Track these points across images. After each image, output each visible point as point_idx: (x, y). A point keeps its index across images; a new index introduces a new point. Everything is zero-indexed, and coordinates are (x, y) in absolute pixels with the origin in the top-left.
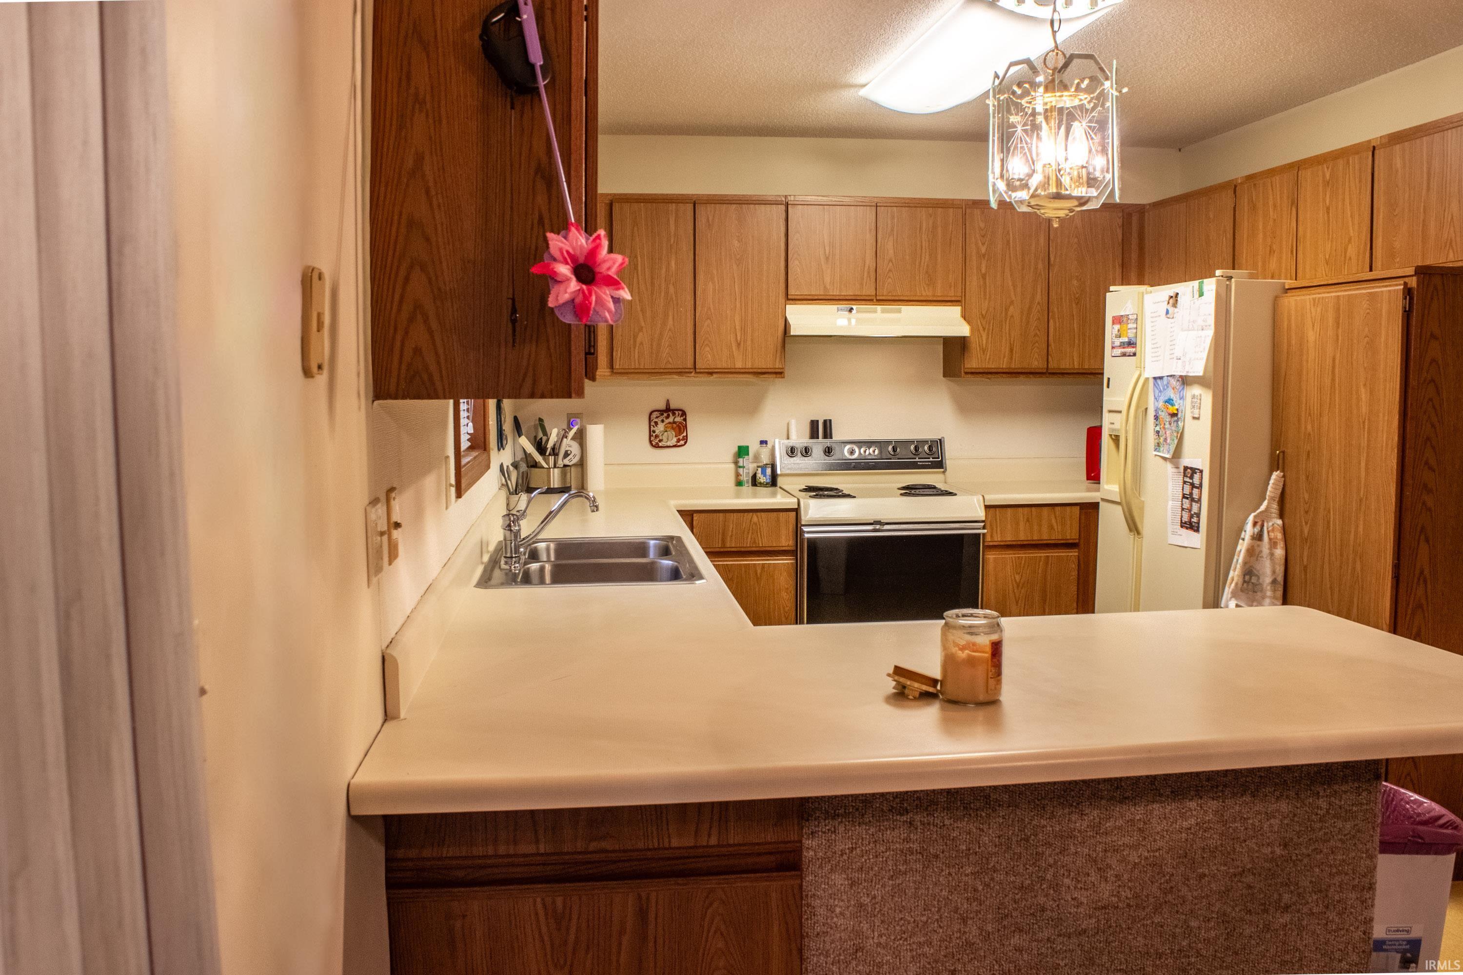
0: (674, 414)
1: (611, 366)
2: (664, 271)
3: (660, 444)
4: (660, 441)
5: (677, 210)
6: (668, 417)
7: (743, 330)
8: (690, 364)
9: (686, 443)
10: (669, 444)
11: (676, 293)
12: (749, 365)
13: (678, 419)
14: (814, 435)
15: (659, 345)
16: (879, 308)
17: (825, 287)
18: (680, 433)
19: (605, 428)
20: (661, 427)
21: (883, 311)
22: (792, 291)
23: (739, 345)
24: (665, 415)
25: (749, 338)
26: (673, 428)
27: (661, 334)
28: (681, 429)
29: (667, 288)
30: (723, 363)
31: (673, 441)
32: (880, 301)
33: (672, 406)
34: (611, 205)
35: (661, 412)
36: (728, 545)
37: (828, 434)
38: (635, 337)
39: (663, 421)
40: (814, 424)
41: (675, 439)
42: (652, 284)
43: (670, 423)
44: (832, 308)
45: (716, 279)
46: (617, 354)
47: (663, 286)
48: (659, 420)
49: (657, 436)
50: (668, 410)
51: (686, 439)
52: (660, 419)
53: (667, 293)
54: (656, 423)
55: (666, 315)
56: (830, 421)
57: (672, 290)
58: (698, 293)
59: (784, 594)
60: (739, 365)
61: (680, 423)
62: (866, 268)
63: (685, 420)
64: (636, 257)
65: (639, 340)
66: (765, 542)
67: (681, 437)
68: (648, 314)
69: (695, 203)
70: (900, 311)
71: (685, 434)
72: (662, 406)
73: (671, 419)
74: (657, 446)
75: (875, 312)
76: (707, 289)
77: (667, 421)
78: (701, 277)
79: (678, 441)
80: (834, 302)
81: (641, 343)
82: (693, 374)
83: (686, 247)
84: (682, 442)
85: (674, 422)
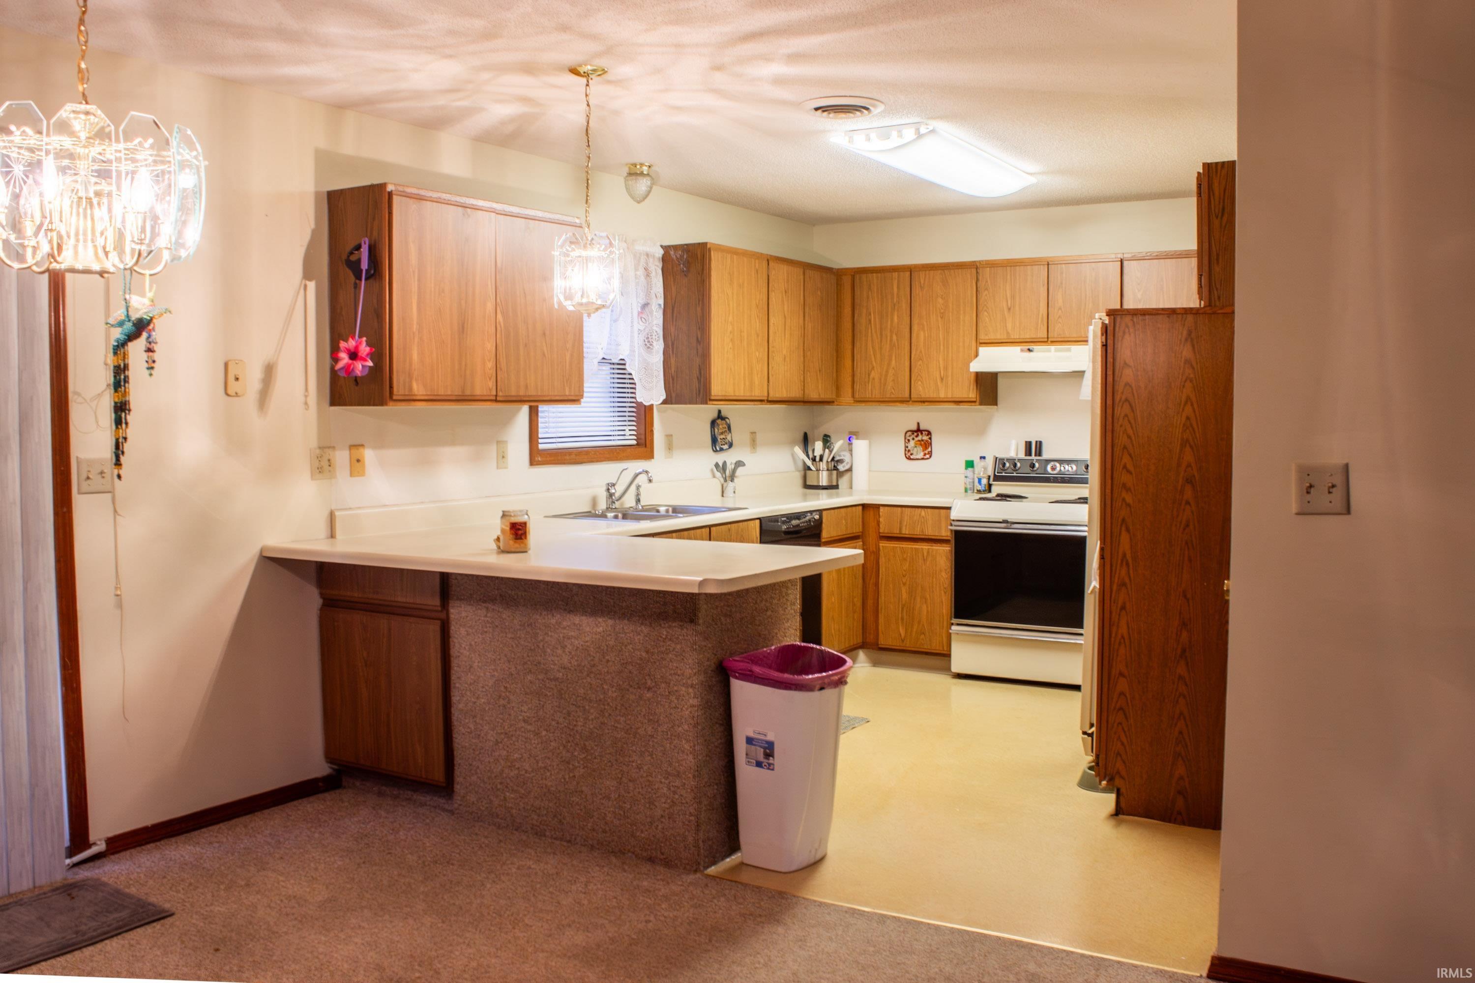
0: (922, 434)
1: (853, 396)
2: (889, 322)
3: (912, 457)
4: (911, 454)
5: (899, 277)
6: (917, 436)
7: (946, 368)
8: (907, 395)
9: (930, 457)
10: (918, 457)
11: (897, 340)
12: (950, 396)
13: (925, 438)
14: (1028, 452)
15: (886, 379)
16: (1053, 348)
17: (1008, 333)
18: (926, 448)
19: (870, 442)
20: (912, 444)
21: (1056, 351)
22: (983, 337)
23: (942, 379)
24: (916, 434)
25: (950, 373)
26: (921, 445)
27: (887, 372)
28: (927, 445)
29: (891, 336)
30: (931, 394)
31: (921, 455)
32: (1053, 342)
33: (922, 428)
34: (853, 277)
35: (913, 432)
36: (904, 532)
37: (1039, 453)
38: (869, 375)
39: (913, 439)
40: (1028, 445)
41: (922, 454)
42: (881, 335)
43: (919, 441)
44: (1017, 349)
45: (926, 329)
46: (857, 387)
47: (889, 334)
48: (910, 438)
49: (909, 451)
50: (919, 431)
51: (930, 453)
52: (912, 437)
53: (891, 340)
54: (909, 440)
55: (890, 357)
56: (1041, 442)
57: (895, 337)
58: (913, 341)
59: (943, 574)
60: (942, 395)
61: (927, 441)
62: (1040, 316)
63: (930, 438)
64: (870, 314)
65: (871, 376)
66: (930, 532)
67: (926, 452)
68: (878, 356)
69: (911, 270)
70: (1069, 350)
71: (930, 450)
72: (915, 428)
73: (920, 438)
74: (909, 458)
75: (1049, 351)
76: (920, 336)
77: (916, 439)
78: (915, 328)
79: (925, 455)
80: (1017, 344)
81: (874, 379)
82: (911, 402)
83: (905, 305)
84: (928, 456)
85: (922, 440)
